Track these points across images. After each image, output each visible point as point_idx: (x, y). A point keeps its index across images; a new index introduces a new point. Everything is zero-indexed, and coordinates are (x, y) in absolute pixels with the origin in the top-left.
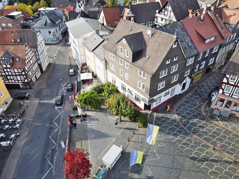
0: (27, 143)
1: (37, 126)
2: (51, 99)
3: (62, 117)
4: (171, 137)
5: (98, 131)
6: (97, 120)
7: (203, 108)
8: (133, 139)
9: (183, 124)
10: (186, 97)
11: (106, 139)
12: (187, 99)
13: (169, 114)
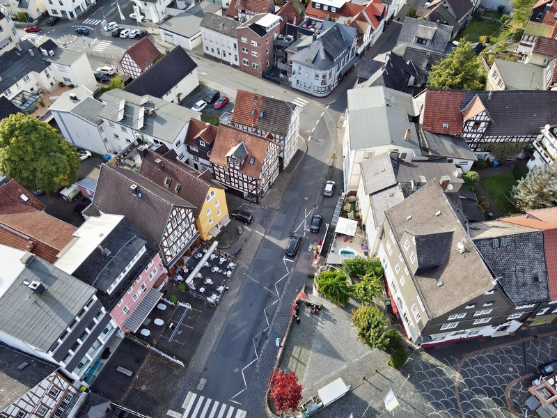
0: (235, 308)
1: (252, 284)
2: (281, 239)
3: (289, 282)
4: (429, 405)
5: (328, 343)
6: (334, 321)
7: (514, 383)
8: (371, 379)
9: (460, 394)
10: (497, 347)
11: (335, 361)
12: (496, 354)
13: (448, 365)
